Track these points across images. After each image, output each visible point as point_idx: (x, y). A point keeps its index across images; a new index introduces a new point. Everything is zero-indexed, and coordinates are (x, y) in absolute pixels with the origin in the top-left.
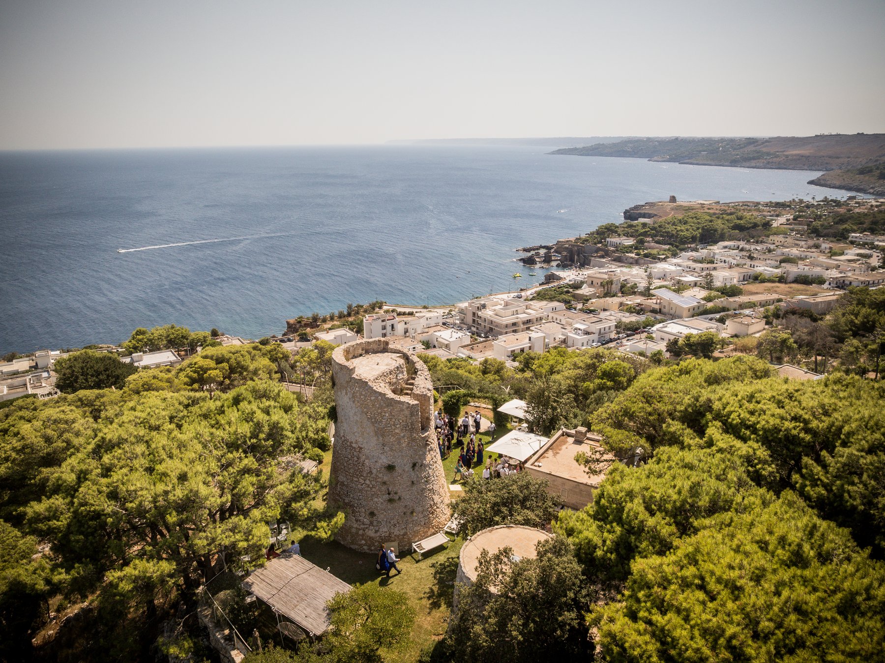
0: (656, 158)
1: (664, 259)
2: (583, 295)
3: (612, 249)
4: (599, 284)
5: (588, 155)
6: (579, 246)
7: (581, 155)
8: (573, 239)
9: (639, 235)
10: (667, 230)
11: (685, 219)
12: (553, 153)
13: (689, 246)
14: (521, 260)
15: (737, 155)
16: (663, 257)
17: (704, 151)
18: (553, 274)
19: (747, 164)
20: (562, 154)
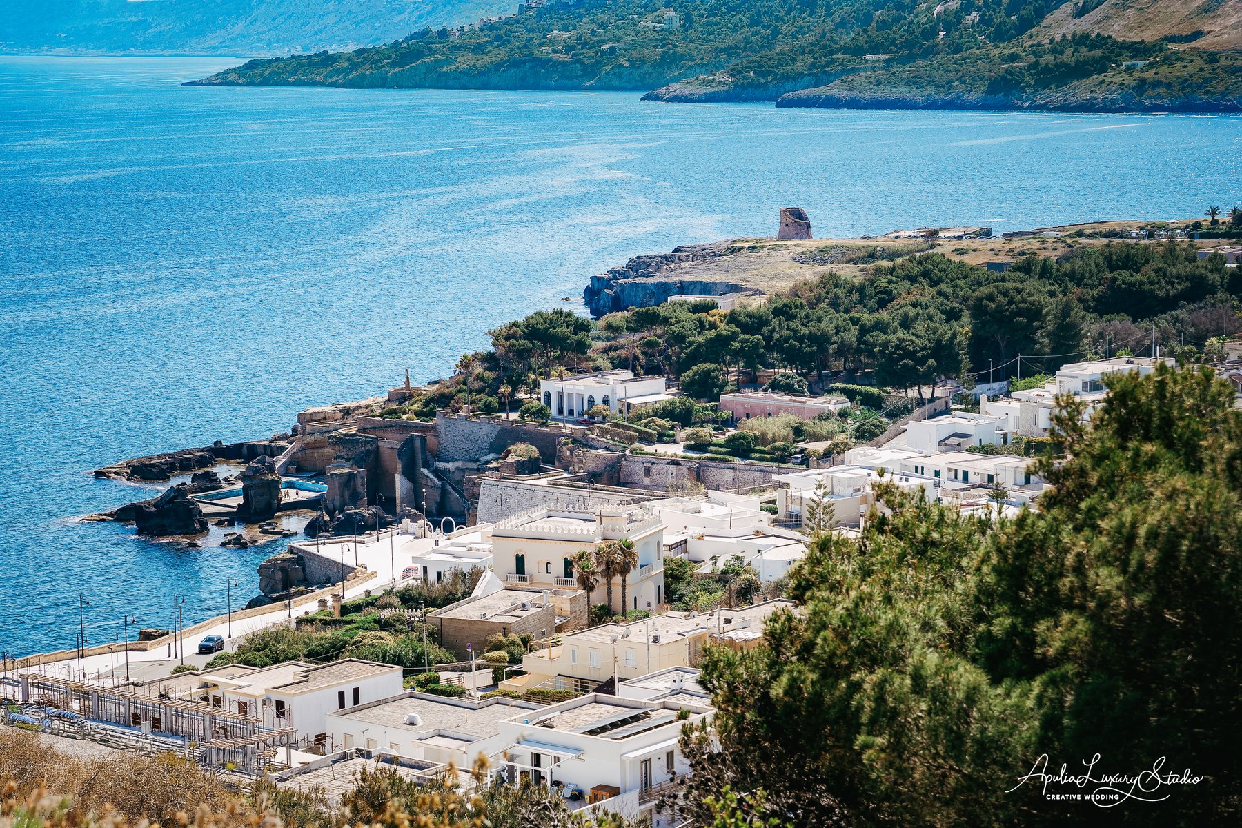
0: (676, 88)
1: (827, 455)
2: (485, 627)
3: (570, 428)
4: (558, 568)
5: (383, 84)
6: (407, 427)
7: (351, 85)
8: (373, 398)
9: (694, 358)
10: (813, 328)
11: (882, 281)
12: (224, 80)
13: (927, 392)
14: (122, 516)
15: (1014, 58)
16: (821, 446)
17: (875, 50)
18: (301, 558)
19: (1055, 95)
20: (266, 82)
